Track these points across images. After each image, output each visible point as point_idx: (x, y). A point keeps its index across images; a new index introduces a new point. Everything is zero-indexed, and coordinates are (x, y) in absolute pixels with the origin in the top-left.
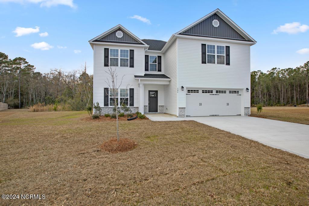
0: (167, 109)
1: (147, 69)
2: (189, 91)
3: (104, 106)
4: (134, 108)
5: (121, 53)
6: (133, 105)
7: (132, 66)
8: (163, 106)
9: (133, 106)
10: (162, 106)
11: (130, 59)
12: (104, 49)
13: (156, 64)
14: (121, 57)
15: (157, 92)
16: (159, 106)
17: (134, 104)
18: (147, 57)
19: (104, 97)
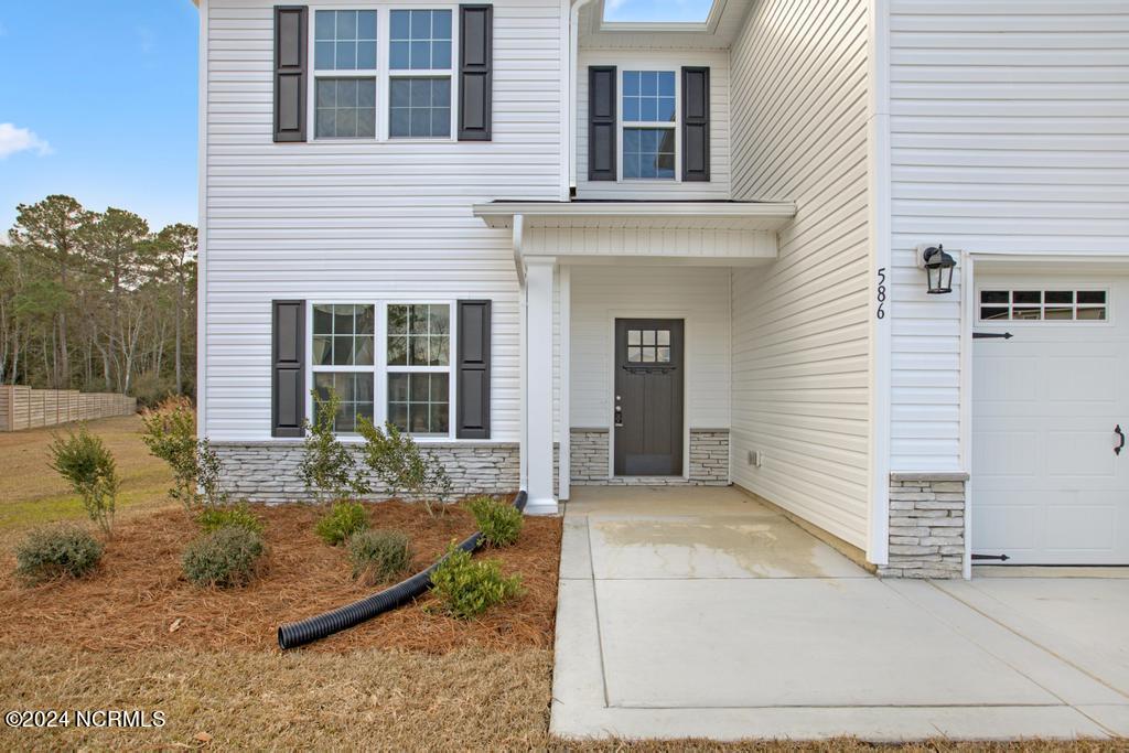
0: (752, 459)
1: (603, 164)
2: (993, 304)
3: (274, 435)
4: (495, 449)
5: (392, 36)
6: (483, 429)
7: (477, 129)
8: (726, 432)
9: (488, 437)
10: (713, 433)
11: (463, 74)
12: (271, 14)
13: (673, 130)
14: (392, 67)
15: (676, 327)
16: (694, 432)
17: (495, 424)
18: (603, 78)
19: (269, 370)
